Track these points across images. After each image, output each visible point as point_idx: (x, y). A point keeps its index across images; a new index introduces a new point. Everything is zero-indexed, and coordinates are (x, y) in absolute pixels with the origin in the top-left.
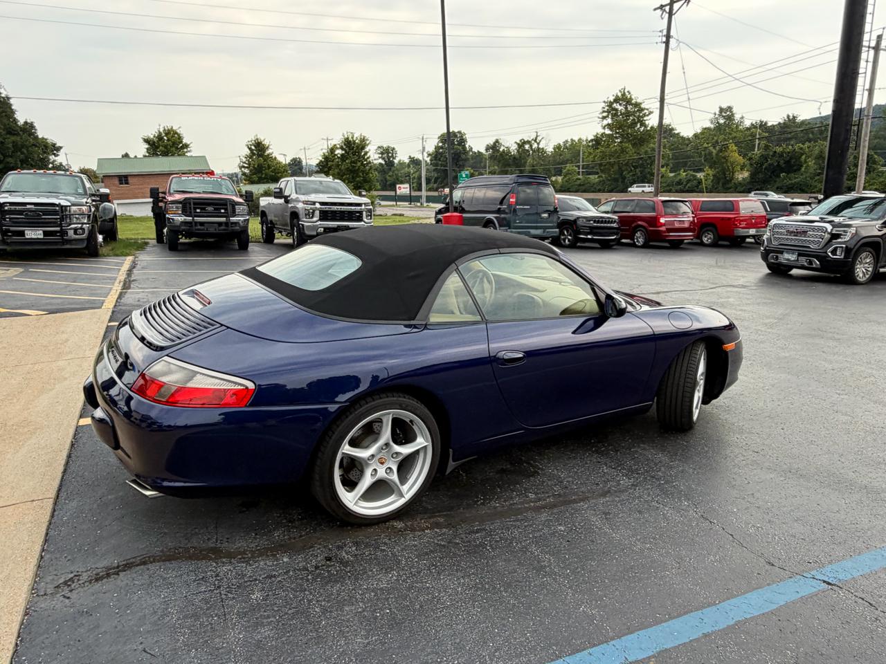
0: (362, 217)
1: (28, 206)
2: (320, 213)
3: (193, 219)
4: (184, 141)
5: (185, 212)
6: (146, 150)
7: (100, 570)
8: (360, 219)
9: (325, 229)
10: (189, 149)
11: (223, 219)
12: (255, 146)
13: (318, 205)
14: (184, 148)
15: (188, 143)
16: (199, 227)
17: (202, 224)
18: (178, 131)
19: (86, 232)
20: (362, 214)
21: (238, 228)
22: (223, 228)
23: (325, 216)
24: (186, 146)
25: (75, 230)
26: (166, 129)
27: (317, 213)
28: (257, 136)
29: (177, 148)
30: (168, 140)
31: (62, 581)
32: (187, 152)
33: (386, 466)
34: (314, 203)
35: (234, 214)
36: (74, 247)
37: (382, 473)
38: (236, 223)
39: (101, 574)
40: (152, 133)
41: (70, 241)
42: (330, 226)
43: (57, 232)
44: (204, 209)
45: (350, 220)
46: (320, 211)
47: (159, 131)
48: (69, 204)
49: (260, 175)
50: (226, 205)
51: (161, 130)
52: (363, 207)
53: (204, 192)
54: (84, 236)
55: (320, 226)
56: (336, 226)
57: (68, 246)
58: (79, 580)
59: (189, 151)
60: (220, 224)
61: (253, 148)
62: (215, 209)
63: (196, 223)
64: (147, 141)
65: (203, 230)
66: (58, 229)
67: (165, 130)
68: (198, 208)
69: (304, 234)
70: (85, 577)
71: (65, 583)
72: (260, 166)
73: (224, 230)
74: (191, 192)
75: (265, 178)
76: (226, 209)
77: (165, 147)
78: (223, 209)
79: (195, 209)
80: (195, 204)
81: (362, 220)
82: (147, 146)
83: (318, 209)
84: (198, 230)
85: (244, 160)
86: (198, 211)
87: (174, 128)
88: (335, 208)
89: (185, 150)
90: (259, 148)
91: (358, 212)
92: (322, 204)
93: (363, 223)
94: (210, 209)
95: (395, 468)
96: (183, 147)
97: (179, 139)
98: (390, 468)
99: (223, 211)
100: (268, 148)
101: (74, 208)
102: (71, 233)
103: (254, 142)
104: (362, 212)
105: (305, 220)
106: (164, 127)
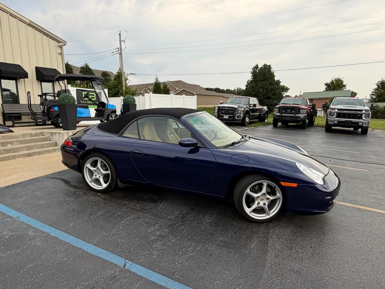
0: (362, 117)
1: (226, 108)
2: (337, 114)
4: (344, 84)
6: (325, 88)
9: (338, 121)
10: (345, 87)
12: (381, 84)
13: (336, 110)
15: (345, 84)
16: (283, 118)
17: (284, 116)
18: (342, 80)
19: (242, 117)
20: (362, 115)
21: (299, 119)
22: (293, 118)
23: (339, 115)
24: (344, 86)
25: (238, 117)
26: (336, 79)
27: (336, 114)
28: (383, 79)
29: (340, 87)
30: (336, 84)
32: (344, 89)
34: (335, 109)
35: (299, 113)
36: (237, 122)
38: (300, 117)
40: (329, 81)
41: (236, 120)
42: (341, 120)
43: (232, 116)
44: (286, 110)
45: (354, 118)
46: (337, 113)
47: (332, 80)
48: (238, 107)
49: (380, 98)
50: (295, 109)
51: (333, 80)
52: (364, 111)
53: (293, 104)
54: (241, 119)
55: (336, 120)
56: (345, 121)
57: (235, 122)
59: (345, 88)
60: (292, 117)
61: (380, 85)
62: (291, 111)
64: (326, 85)
66: (232, 115)
67: (335, 79)
68: (284, 110)
69: (328, 123)
72: (381, 94)
73: (293, 119)
75: (382, 100)
76: (295, 111)
77: (334, 87)
78: (293, 111)
79: (282, 110)
80: (282, 108)
81: (361, 119)
82: (326, 87)
84: (283, 119)
85: (374, 91)
87: (340, 78)
91: (359, 114)
92: (338, 109)
93: (362, 120)
94: (289, 111)
96: (342, 87)
97: (341, 83)
99: (293, 112)
101: (240, 109)
102: (236, 117)
103: (380, 82)
104: (362, 114)
105: (329, 117)
106: (335, 78)
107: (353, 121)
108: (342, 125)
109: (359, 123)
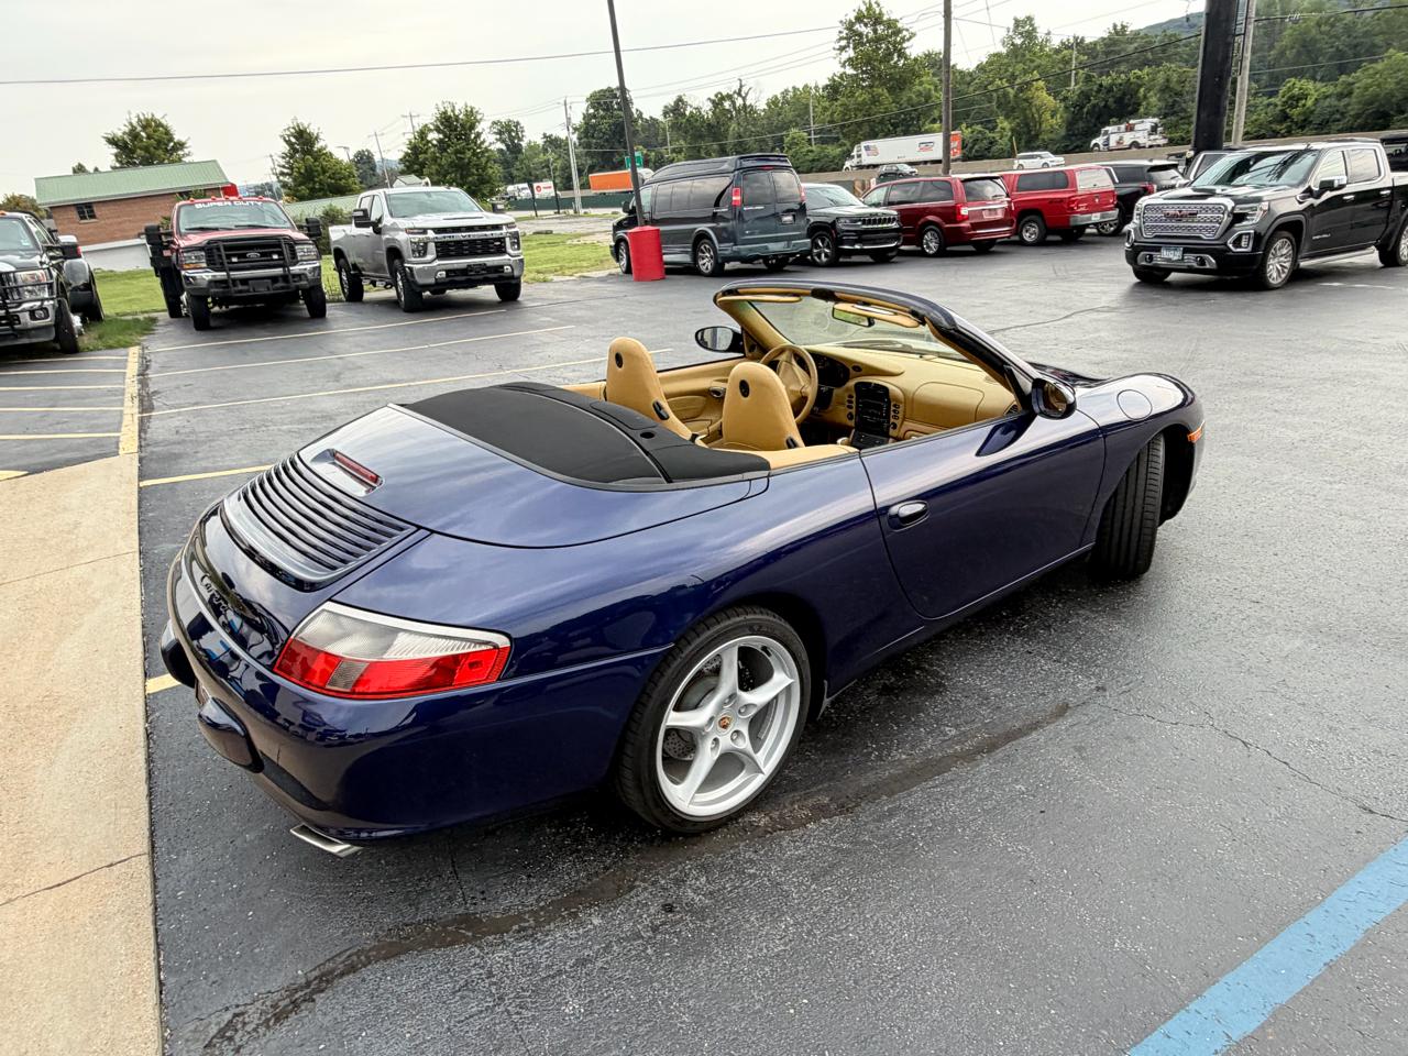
0: (505, 247)
2: (436, 246)
3: (228, 275)
5: (213, 264)
6: (113, 158)
7: (276, 996)
8: (501, 250)
9: (448, 271)
10: (186, 151)
11: (279, 271)
13: (431, 234)
14: (178, 149)
15: (183, 140)
16: (240, 287)
17: (244, 281)
18: (163, 122)
19: (51, 312)
20: (504, 242)
21: (305, 283)
22: (280, 285)
23: (445, 250)
24: (181, 145)
25: (32, 312)
26: (142, 118)
27: (432, 247)
28: (296, 119)
29: (167, 151)
30: (149, 137)
31: (214, 1030)
32: (183, 156)
33: (731, 729)
34: (424, 231)
35: (295, 260)
36: (34, 340)
37: (726, 742)
38: (299, 276)
39: (282, 1004)
40: (120, 129)
41: (26, 332)
42: (456, 266)
44: (244, 256)
45: (487, 253)
46: (436, 243)
47: (131, 124)
48: (13, 269)
49: (311, 185)
50: (279, 246)
51: (135, 124)
52: (504, 230)
53: (238, 227)
54: (49, 321)
55: (438, 268)
56: (465, 266)
57: (25, 341)
58: (245, 1024)
59: (188, 155)
60: (274, 279)
62: (263, 255)
63: (234, 281)
64: (112, 141)
65: (248, 291)
67: (139, 120)
68: (234, 255)
69: (415, 283)
70: (253, 1017)
71: (221, 1033)
72: (310, 170)
73: (282, 288)
74: (217, 229)
76: (280, 253)
77: (146, 149)
78: (275, 253)
79: (229, 257)
80: (226, 248)
81: (505, 252)
82: (115, 151)
83: (432, 240)
84: (241, 291)
86: (235, 260)
87: (155, 117)
88: (459, 236)
89: (180, 153)
90: (302, 141)
91: (499, 239)
92: (438, 230)
93: (507, 257)
94: (253, 254)
95: (745, 730)
96: (175, 149)
97: (166, 134)
98: (737, 732)
99: (275, 257)
100: (317, 138)
101: (22, 275)
102: (25, 318)
103: (293, 131)
104: (504, 238)
105: (413, 259)
106: (138, 116)
107: (489, 264)
108: (461, 282)
109: (502, 267)
